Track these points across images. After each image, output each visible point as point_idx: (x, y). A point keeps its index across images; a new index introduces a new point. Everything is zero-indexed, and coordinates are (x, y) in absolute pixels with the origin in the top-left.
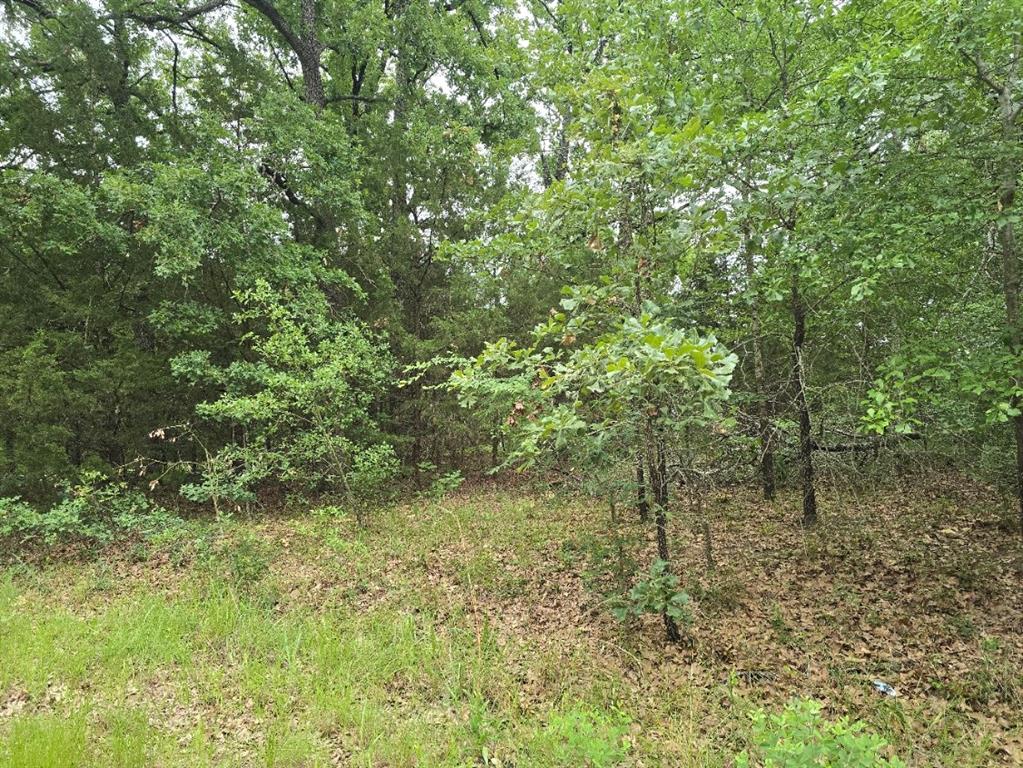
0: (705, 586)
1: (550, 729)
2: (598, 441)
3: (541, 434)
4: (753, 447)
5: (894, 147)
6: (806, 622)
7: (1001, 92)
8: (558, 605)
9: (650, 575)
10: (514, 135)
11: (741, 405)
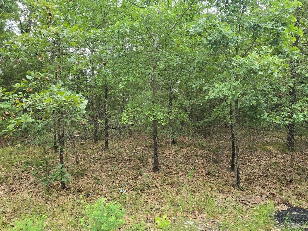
0: (75, 170)
2: (40, 126)
3: (16, 123)
4: (92, 128)
5: (131, 49)
8: (21, 184)
9: (57, 169)
10: (9, 12)
11: (89, 115)
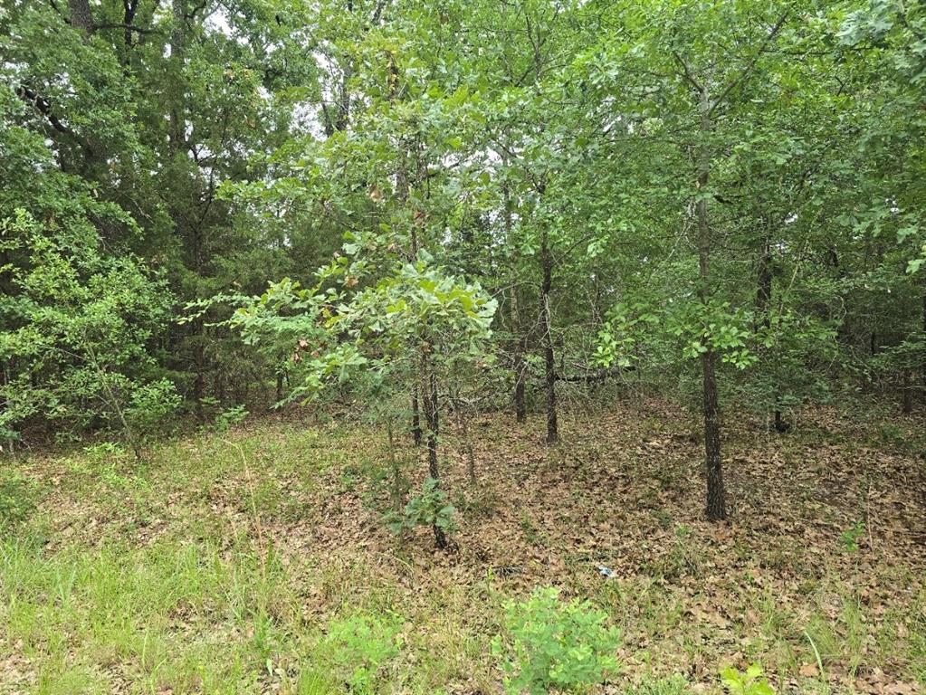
0: (468, 498)
1: (331, 636)
2: (378, 376)
3: (324, 370)
4: (509, 379)
5: (621, 129)
6: (549, 523)
7: (701, 91)
8: (339, 524)
9: (423, 492)
10: (297, 83)
11: (500, 343)
